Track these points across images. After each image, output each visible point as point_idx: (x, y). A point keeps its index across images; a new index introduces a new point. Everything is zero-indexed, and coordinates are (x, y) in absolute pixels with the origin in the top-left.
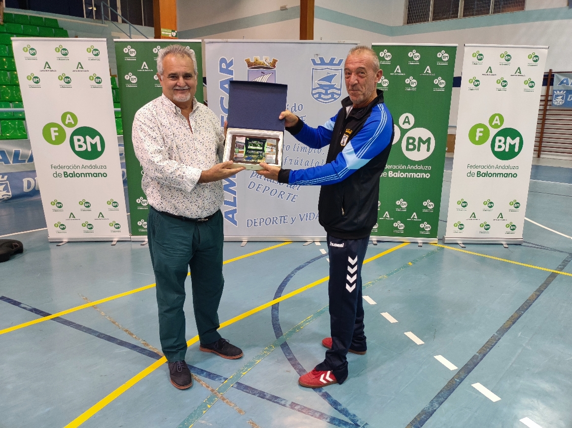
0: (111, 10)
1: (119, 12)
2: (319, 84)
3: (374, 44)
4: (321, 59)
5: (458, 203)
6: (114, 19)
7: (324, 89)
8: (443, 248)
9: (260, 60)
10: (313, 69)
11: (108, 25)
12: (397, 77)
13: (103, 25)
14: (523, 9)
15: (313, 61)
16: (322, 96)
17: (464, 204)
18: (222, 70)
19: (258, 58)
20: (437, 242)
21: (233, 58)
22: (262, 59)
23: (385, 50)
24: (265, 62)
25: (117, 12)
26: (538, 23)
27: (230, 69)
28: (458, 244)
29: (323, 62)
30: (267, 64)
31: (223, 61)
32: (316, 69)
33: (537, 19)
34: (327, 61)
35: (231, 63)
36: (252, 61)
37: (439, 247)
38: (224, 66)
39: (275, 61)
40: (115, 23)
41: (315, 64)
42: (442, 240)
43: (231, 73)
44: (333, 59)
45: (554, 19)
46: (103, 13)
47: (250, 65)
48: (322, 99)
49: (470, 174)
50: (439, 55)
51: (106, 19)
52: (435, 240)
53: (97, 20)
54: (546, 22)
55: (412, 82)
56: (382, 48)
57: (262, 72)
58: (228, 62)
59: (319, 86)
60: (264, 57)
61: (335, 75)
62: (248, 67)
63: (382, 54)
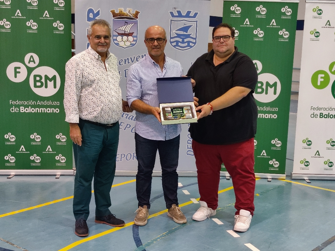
4: (179, 12)
5: (304, 141)
7: (181, 38)
8: (291, 183)
9: (124, 12)
10: (171, 20)
12: (247, 29)
16: (180, 44)
17: (309, 143)
18: (89, 19)
19: (123, 9)
20: (285, 178)
21: (100, 9)
22: (125, 10)
23: (236, 5)
24: (128, 13)
27: (96, 18)
28: (304, 180)
30: (131, 15)
31: (90, 11)
32: (173, 21)
34: (184, 14)
35: (98, 13)
36: (117, 12)
37: (287, 182)
38: (91, 15)
39: (137, 13)
41: (173, 16)
42: (290, 176)
44: (189, 12)
47: (115, 15)
48: (180, 46)
49: (314, 116)
50: (283, 10)
52: (283, 176)
55: (259, 33)
56: (233, 3)
57: (126, 22)
58: (95, 13)
59: (176, 35)
60: (128, 9)
61: (191, 26)
62: (113, 17)
63: (232, 8)
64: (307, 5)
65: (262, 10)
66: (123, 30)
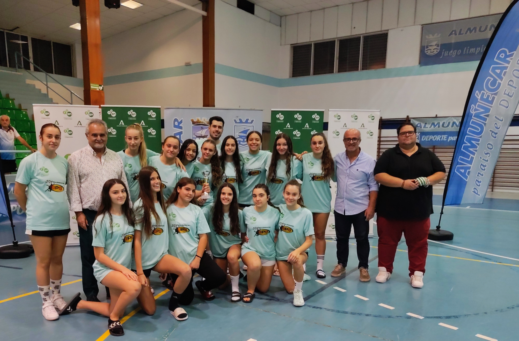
0: (23, 58)
1: (31, 60)
2: (239, 136)
3: (272, 110)
4: (240, 120)
6: (27, 67)
7: (242, 139)
9: (200, 120)
10: (235, 126)
11: (22, 73)
12: (288, 130)
13: (17, 73)
14: (384, 67)
15: (235, 121)
16: (241, 143)
18: (175, 126)
19: (199, 118)
21: (182, 119)
23: (280, 114)
24: (203, 121)
25: (29, 60)
26: (397, 78)
27: (180, 125)
28: (332, 239)
29: (241, 122)
30: (205, 122)
31: (176, 120)
33: (396, 75)
34: (244, 121)
35: (181, 122)
36: (195, 120)
38: (176, 123)
40: (29, 71)
41: (236, 122)
43: (181, 128)
44: (247, 120)
45: (408, 75)
46: (16, 62)
47: (193, 123)
48: (241, 144)
50: (313, 117)
51: (20, 68)
53: (10, 69)
54: (403, 78)
55: (297, 133)
56: (278, 112)
57: (202, 128)
58: (179, 121)
59: (239, 137)
60: (203, 118)
61: (249, 129)
62: (193, 124)
63: (278, 116)
64: (330, 112)
65: (299, 117)
66: (200, 133)
